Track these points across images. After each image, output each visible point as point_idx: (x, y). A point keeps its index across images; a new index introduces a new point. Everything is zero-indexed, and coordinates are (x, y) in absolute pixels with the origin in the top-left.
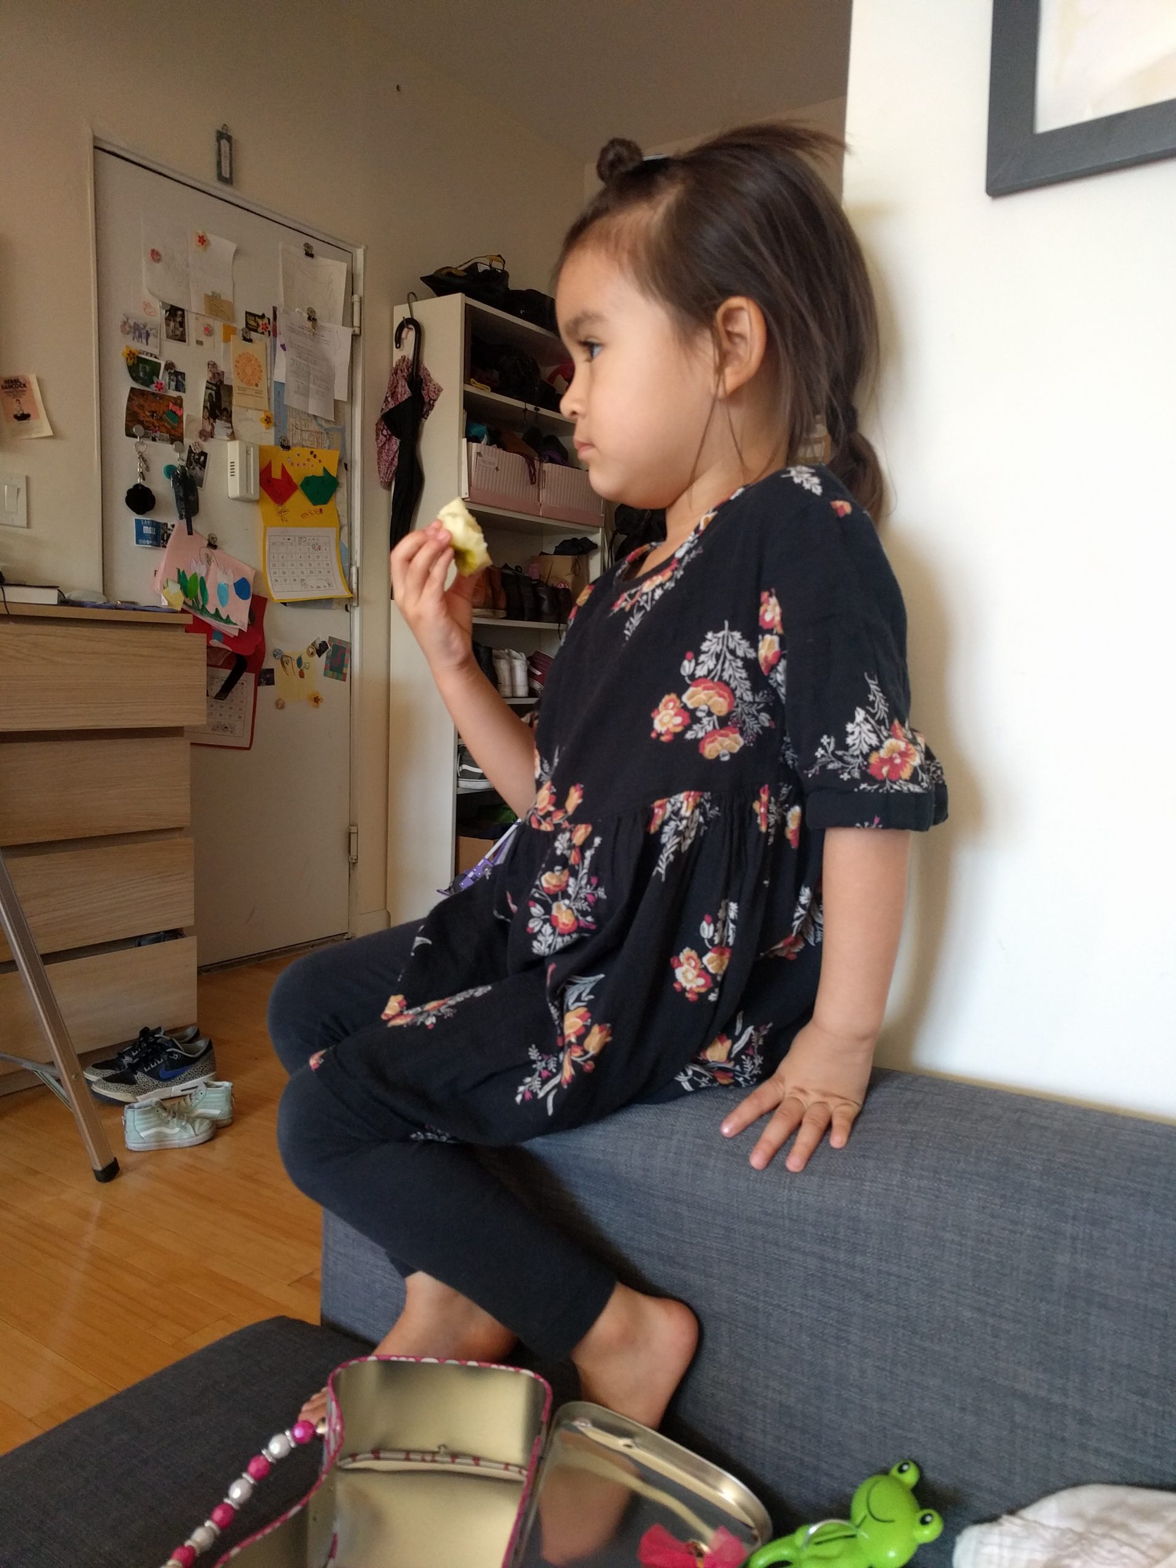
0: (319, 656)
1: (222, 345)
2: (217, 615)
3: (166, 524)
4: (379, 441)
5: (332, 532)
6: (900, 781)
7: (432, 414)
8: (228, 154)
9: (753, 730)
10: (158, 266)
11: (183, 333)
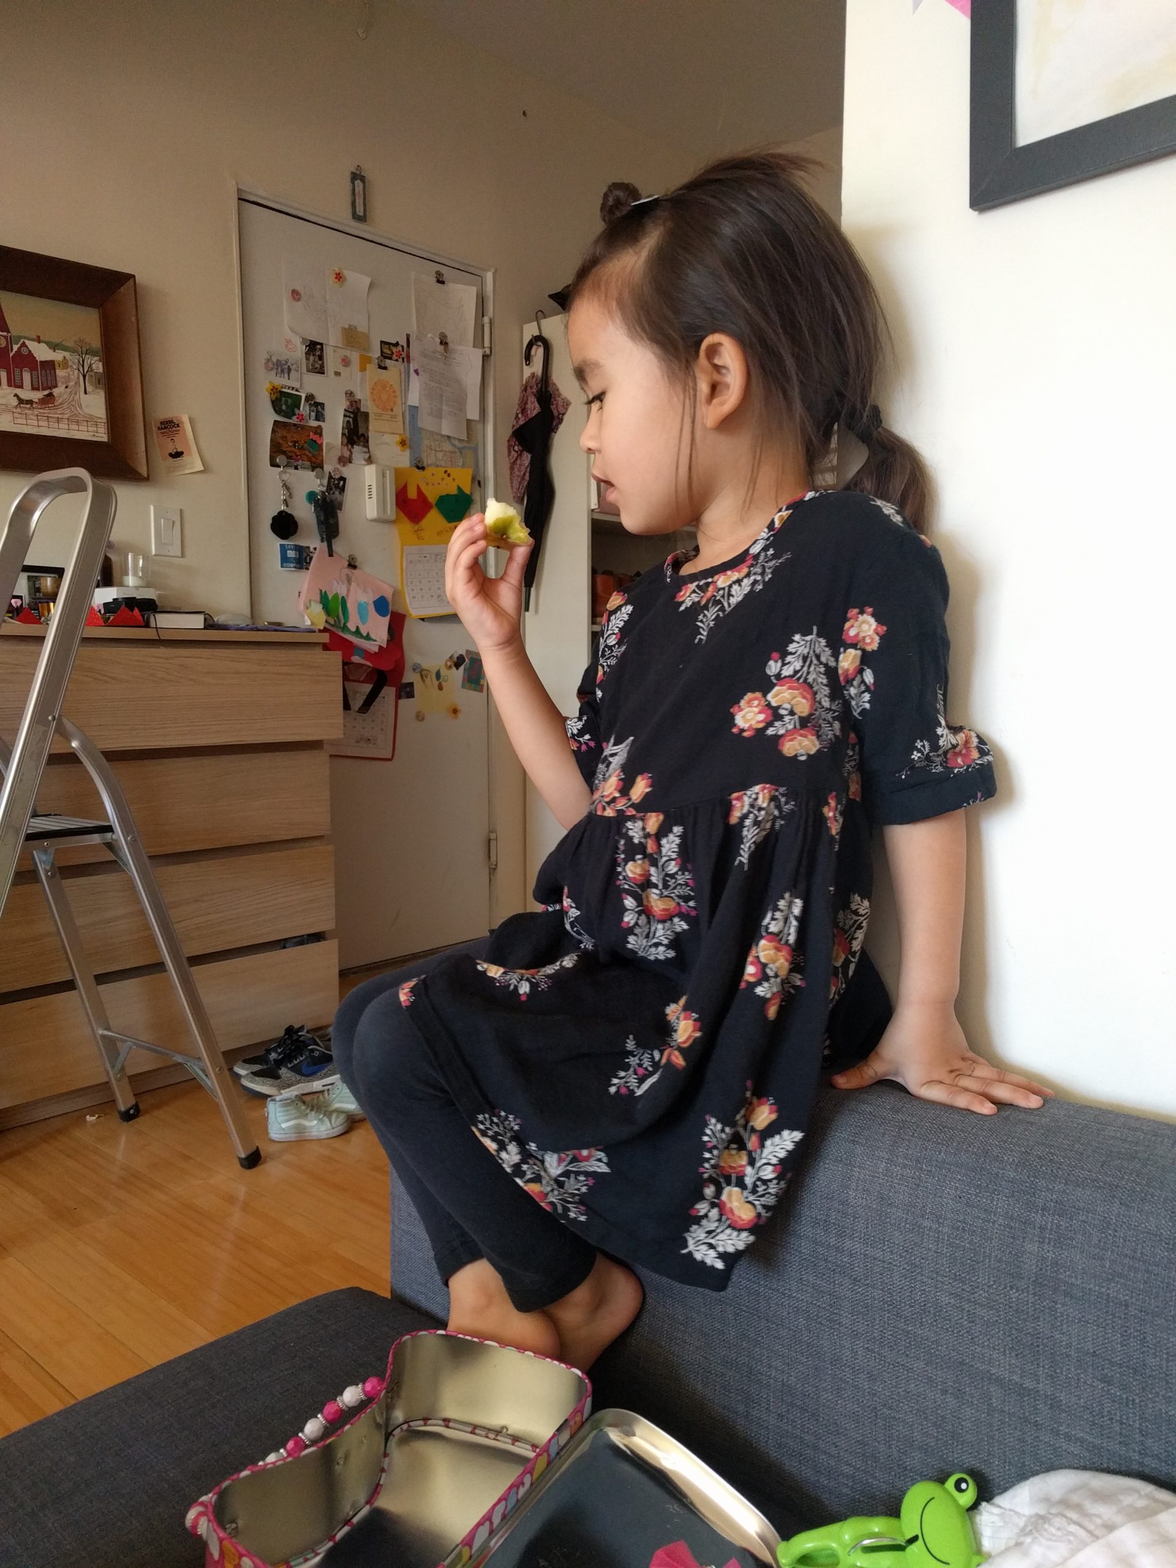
0: (457, 669)
1: (359, 374)
2: (358, 632)
3: (308, 548)
4: (511, 458)
7: (561, 428)
8: (362, 194)
9: (827, 736)
10: (299, 305)
11: (322, 366)
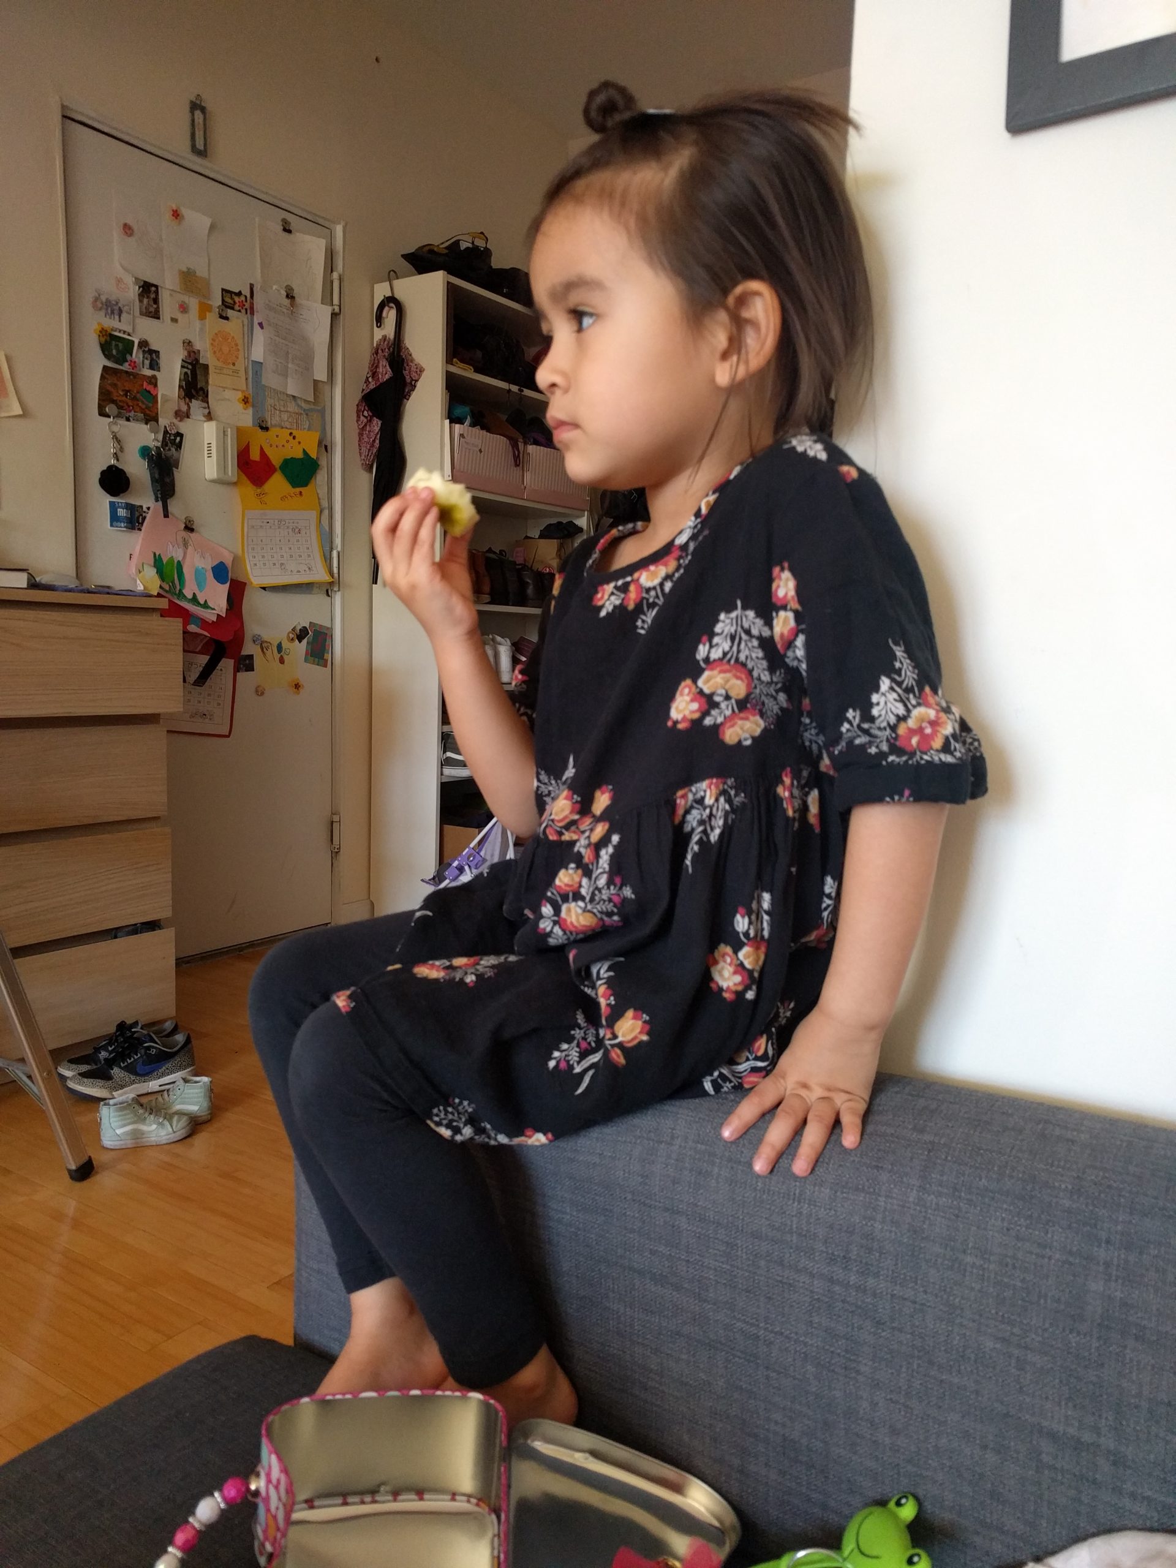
0: (300, 642)
1: (198, 322)
2: (194, 600)
3: (141, 507)
4: (360, 423)
5: (313, 515)
6: (932, 752)
7: (414, 395)
8: (202, 126)
9: (772, 711)
10: (131, 241)
11: (157, 311)
